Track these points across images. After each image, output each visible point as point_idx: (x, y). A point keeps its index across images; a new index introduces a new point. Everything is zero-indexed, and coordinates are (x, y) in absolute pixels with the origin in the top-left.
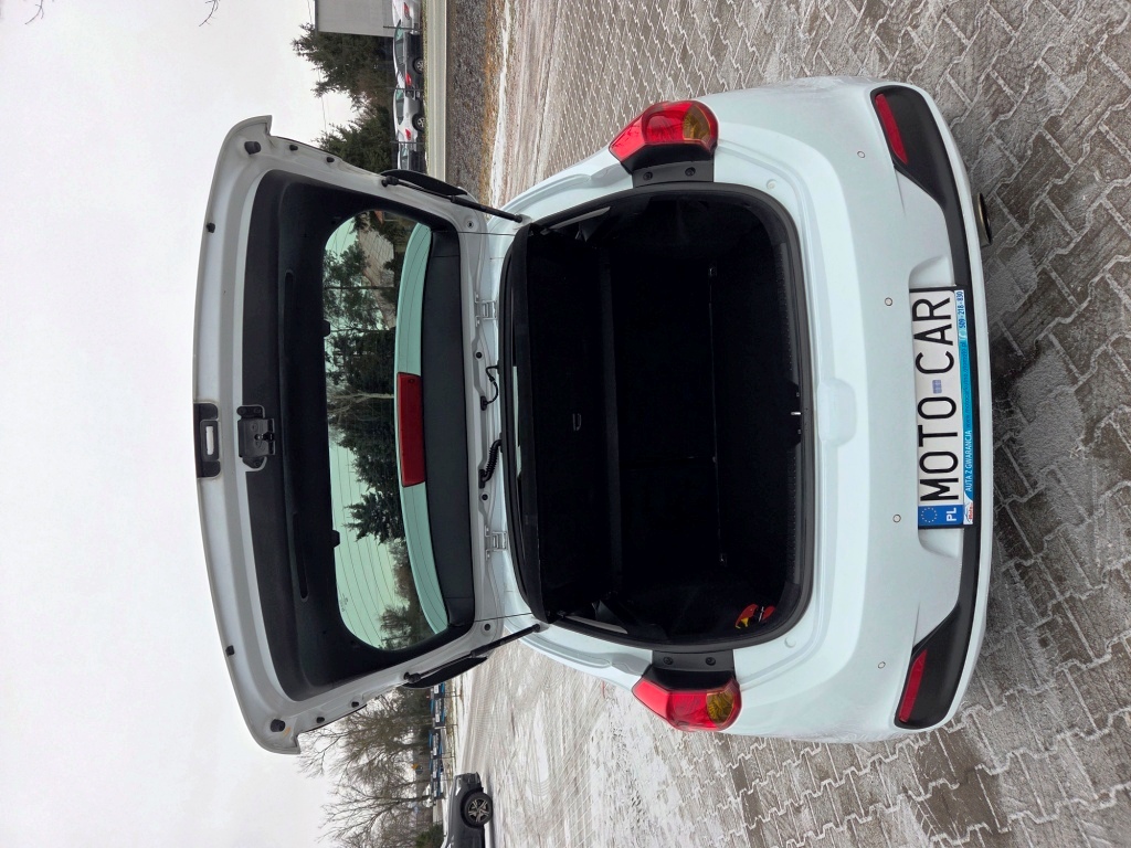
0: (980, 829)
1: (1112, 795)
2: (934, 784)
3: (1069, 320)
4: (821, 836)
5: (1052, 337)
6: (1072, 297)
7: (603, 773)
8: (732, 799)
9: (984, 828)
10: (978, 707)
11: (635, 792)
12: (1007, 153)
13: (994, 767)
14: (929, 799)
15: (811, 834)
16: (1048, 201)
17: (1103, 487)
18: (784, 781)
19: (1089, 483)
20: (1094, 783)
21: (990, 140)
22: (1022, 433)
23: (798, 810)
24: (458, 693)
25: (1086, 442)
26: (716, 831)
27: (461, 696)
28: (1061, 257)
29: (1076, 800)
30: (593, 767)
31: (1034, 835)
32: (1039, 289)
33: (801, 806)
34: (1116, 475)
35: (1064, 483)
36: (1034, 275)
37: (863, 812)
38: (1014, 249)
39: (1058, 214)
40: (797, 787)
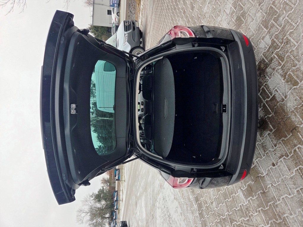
0: (260, 193)
1: (294, 172)
2: (248, 184)
3: (279, 50)
4: (218, 208)
5: (275, 55)
6: (280, 44)
7: (160, 210)
8: (195, 206)
9: (261, 192)
10: (259, 158)
11: (169, 213)
12: (263, 13)
13: (263, 174)
14: (247, 188)
15: (216, 208)
16: (273, 22)
17: (289, 90)
18: (208, 196)
19: (285, 90)
20: (289, 170)
21: (259, 11)
22: (268, 82)
23: (212, 203)
24: (122, 200)
25: (284, 80)
26: (191, 216)
27: (122, 201)
28: (277, 35)
29: (285, 176)
30: (157, 209)
31: (274, 189)
32: (272, 44)
33: (213, 202)
34: (291, 86)
35: (279, 92)
36: (270, 41)
37: (229, 197)
38: (265, 36)
39: (276, 24)
40: (212, 196)
